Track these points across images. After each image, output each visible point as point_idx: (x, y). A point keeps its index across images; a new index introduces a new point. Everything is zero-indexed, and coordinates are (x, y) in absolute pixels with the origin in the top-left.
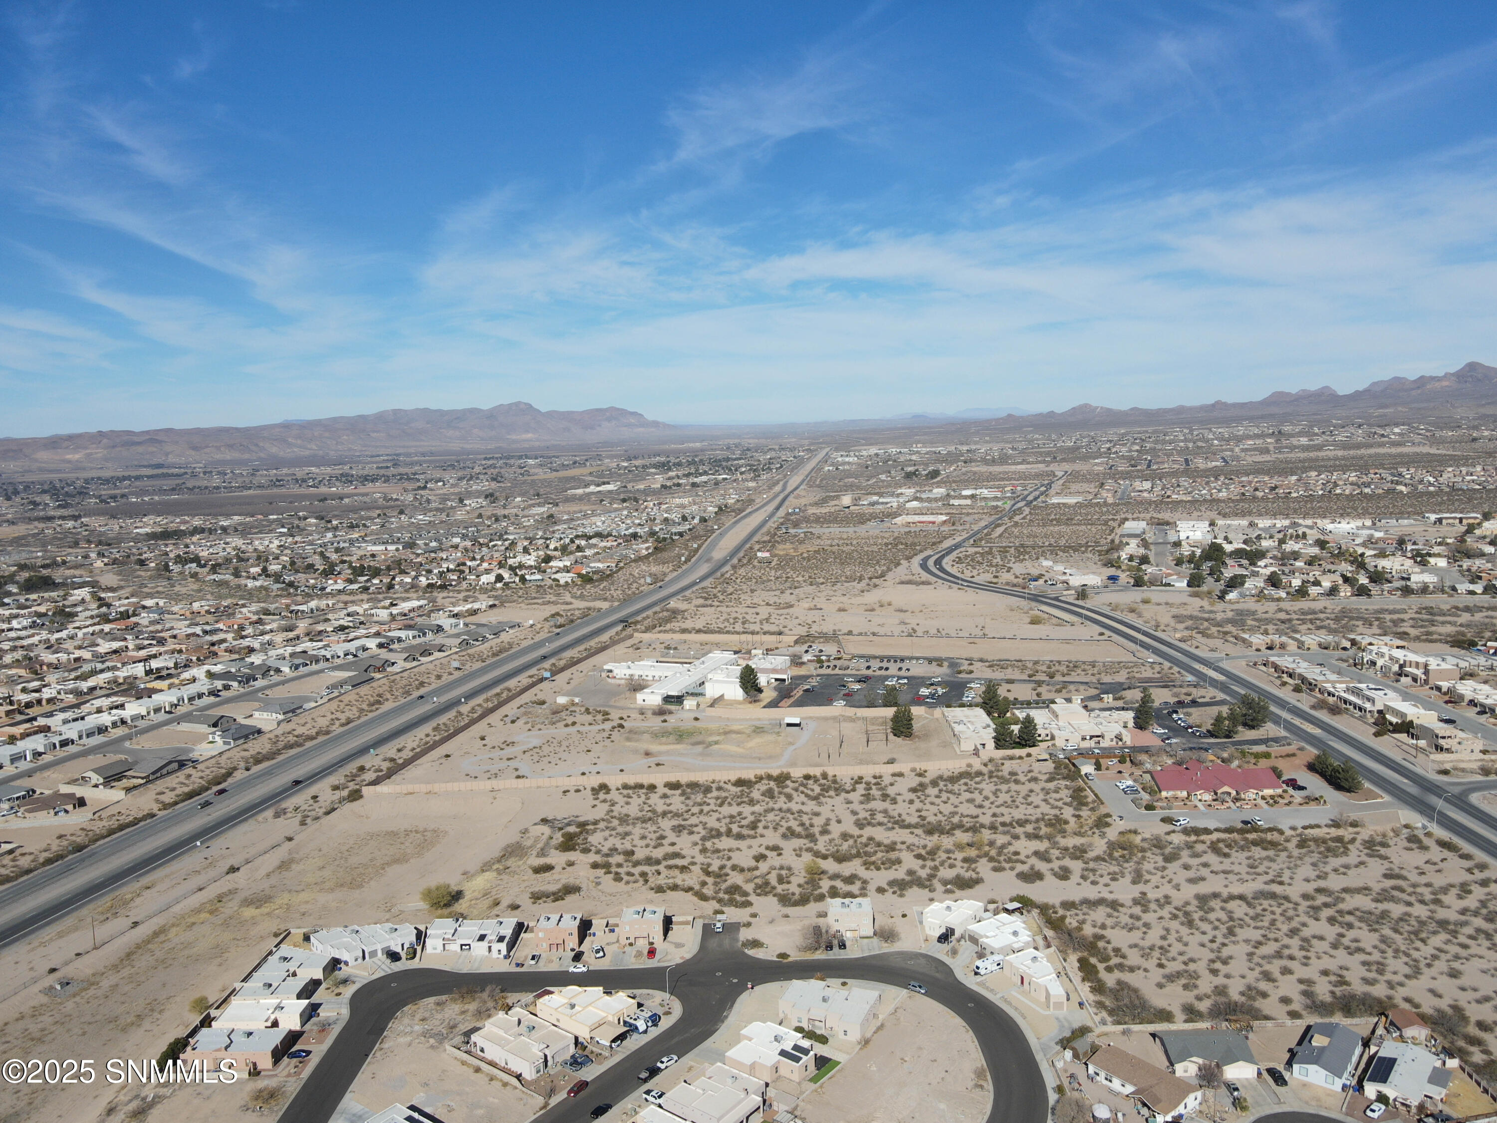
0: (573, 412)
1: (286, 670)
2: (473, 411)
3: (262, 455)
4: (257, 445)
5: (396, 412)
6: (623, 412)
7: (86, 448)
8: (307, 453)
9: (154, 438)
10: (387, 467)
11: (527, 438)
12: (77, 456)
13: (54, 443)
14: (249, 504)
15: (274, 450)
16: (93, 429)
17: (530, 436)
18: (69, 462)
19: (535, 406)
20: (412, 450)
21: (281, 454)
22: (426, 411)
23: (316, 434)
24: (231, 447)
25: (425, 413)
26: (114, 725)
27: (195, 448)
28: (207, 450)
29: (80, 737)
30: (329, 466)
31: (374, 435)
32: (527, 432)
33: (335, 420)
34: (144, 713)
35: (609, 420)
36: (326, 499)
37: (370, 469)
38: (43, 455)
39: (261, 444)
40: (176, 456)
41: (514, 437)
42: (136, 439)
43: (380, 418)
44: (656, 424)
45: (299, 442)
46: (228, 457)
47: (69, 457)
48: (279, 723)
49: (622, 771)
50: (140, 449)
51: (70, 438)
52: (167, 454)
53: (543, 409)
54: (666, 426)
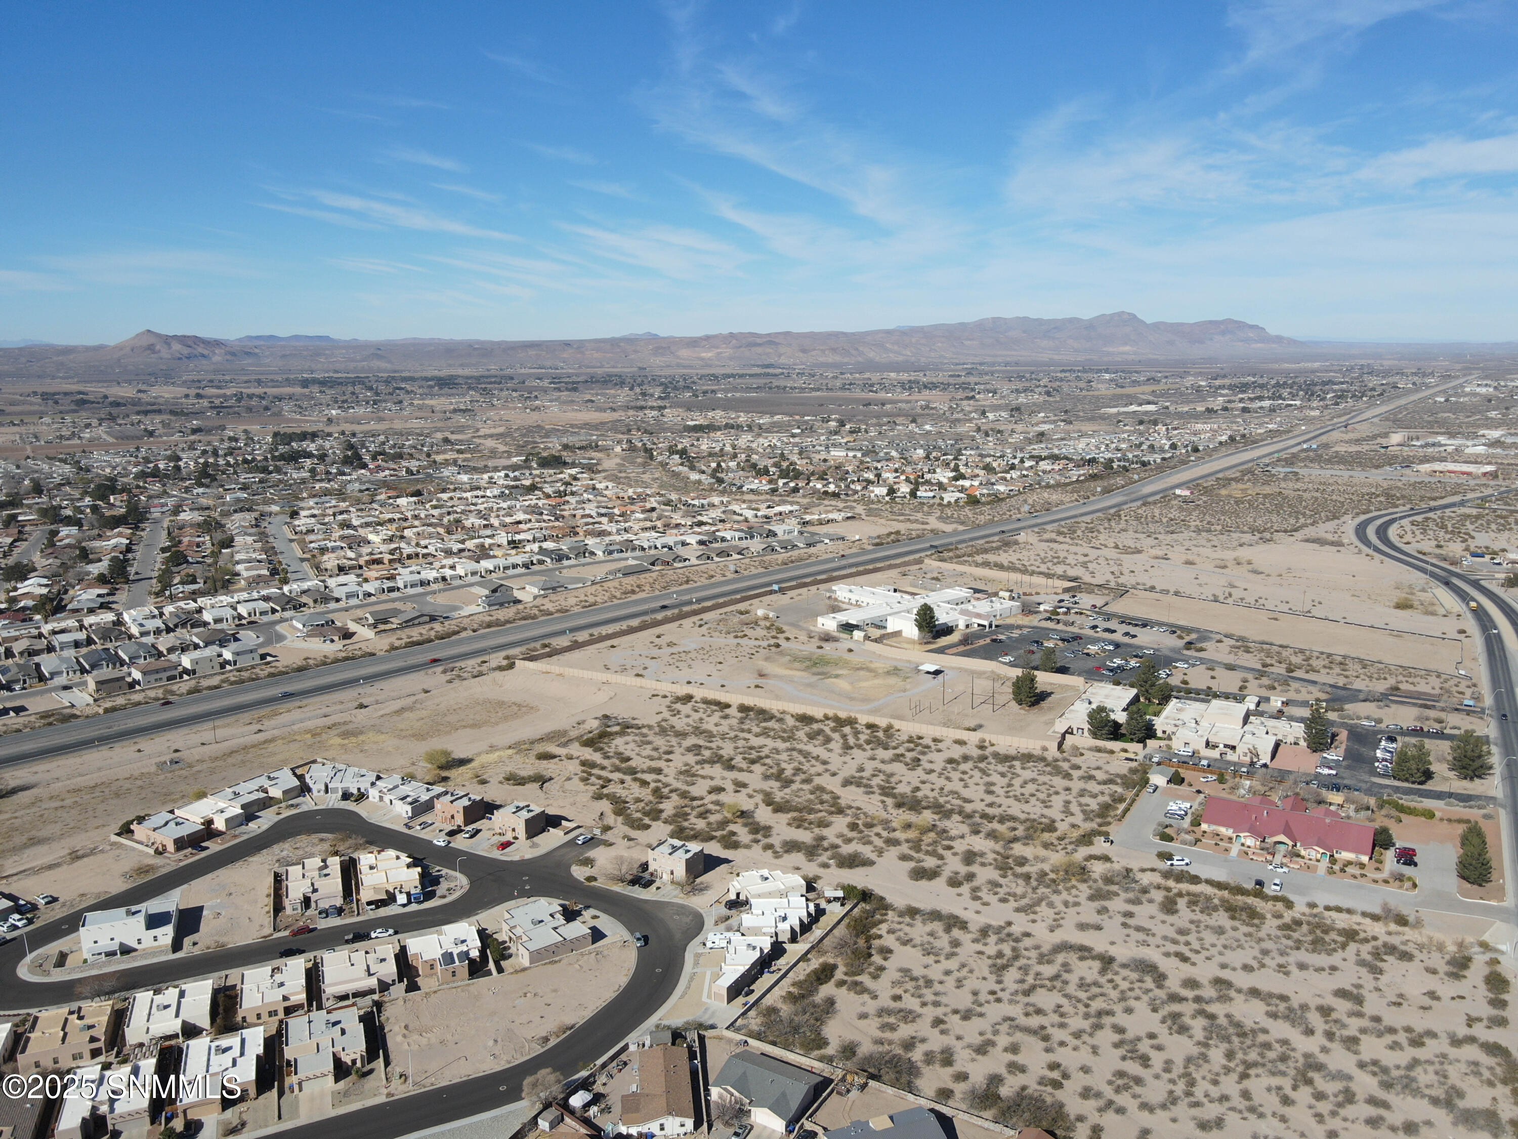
0: (1182, 324)
1: (600, 553)
2: (1072, 321)
3: (860, 359)
4: (857, 349)
5: (995, 320)
6: (1241, 325)
7: (718, 348)
8: (901, 358)
9: (771, 340)
10: (959, 376)
11: (1124, 351)
12: (710, 355)
13: (693, 343)
14: (802, 404)
15: (871, 355)
16: (725, 331)
17: (1127, 348)
18: (702, 359)
19: (1140, 316)
20: (999, 360)
21: (877, 359)
22: (1025, 319)
23: (914, 340)
24: (834, 350)
25: (1024, 322)
26: (436, 580)
27: (804, 351)
28: (813, 353)
29: (406, 587)
30: (908, 372)
31: (967, 343)
32: (1126, 344)
33: (936, 327)
34: (463, 574)
35: (1223, 333)
36: (870, 404)
37: (942, 377)
38: (684, 353)
39: (861, 349)
40: (787, 357)
41: (1111, 349)
42: (758, 341)
43: (980, 326)
44: (1279, 339)
45: (896, 348)
46: (830, 360)
47: (703, 355)
48: (535, 598)
49: (723, 686)
50: (759, 350)
51: (707, 338)
52: (780, 356)
53: (1149, 320)
54: (1292, 342)
